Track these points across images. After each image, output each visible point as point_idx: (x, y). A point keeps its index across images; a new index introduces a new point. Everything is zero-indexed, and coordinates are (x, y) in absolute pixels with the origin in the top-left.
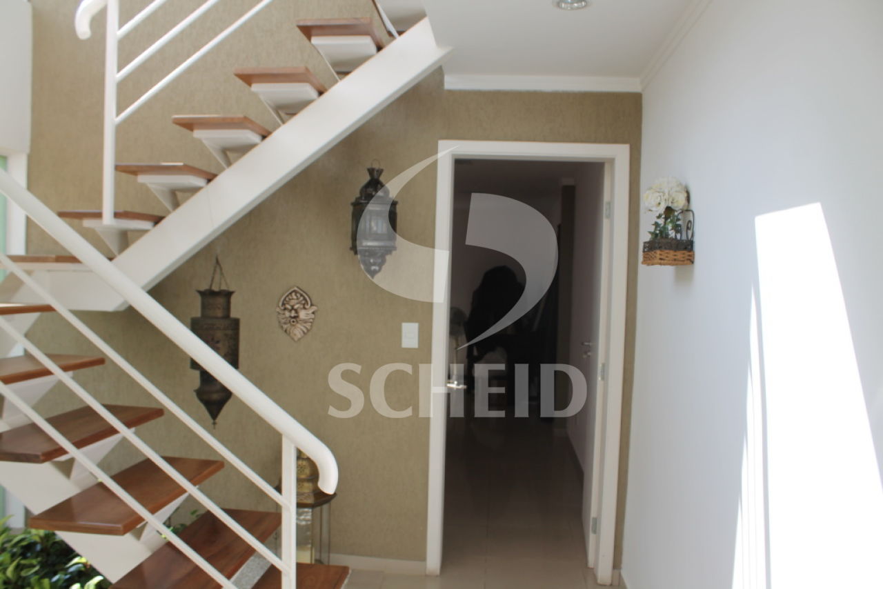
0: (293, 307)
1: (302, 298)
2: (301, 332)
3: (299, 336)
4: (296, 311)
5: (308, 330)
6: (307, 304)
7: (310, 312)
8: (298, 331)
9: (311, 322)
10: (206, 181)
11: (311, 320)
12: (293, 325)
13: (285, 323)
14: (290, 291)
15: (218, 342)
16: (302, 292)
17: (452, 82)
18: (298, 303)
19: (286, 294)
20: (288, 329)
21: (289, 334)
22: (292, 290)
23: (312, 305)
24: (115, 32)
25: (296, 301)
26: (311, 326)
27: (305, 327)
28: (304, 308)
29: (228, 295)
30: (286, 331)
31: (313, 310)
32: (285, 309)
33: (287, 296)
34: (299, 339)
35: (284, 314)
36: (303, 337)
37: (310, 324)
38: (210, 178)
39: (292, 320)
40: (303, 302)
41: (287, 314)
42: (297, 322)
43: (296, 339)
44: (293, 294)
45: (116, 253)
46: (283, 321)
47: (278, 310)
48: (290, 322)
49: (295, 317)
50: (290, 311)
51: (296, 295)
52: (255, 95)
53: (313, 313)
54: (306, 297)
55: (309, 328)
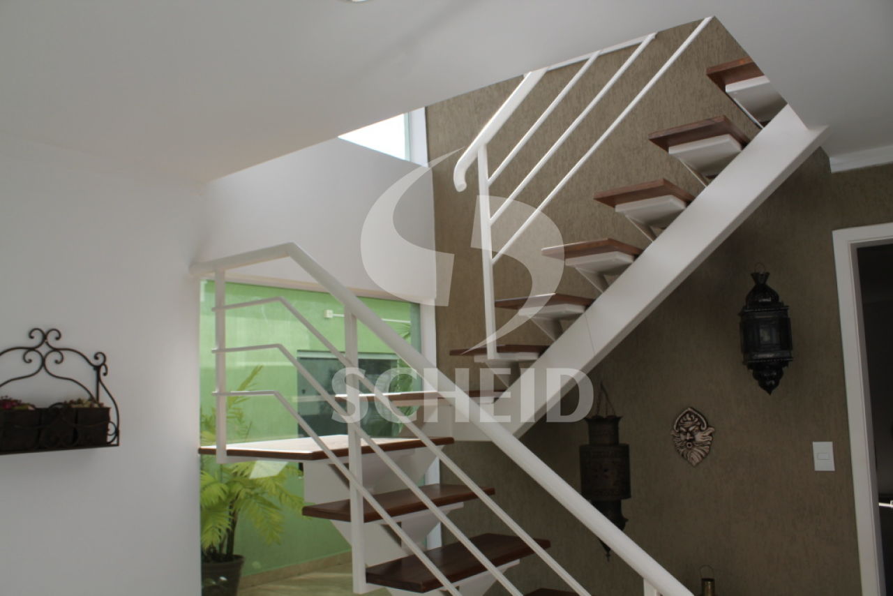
0: (687, 429)
1: (697, 420)
2: (699, 456)
3: (697, 461)
4: (692, 434)
5: (707, 454)
6: (704, 426)
7: (707, 434)
8: (695, 455)
9: (708, 445)
10: (584, 307)
11: (709, 443)
12: (690, 449)
13: (682, 447)
14: (684, 412)
15: (606, 471)
16: (696, 413)
17: (838, 164)
18: (692, 425)
19: (680, 416)
20: (685, 453)
21: (687, 459)
22: (686, 411)
23: (708, 426)
24: (485, 180)
25: (690, 423)
26: (710, 449)
27: (703, 451)
28: (701, 431)
29: (615, 420)
30: (683, 455)
31: (709, 432)
32: (680, 432)
33: (682, 418)
34: (698, 464)
35: (679, 437)
36: (701, 462)
37: (708, 447)
38: (587, 303)
39: (688, 443)
40: (699, 424)
41: (683, 437)
42: (694, 446)
43: (694, 464)
44: (688, 415)
45: (507, 386)
46: (679, 444)
47: (673, 433)
48: (686, 445)
49: (690, 440)
50: (685, 434)
51: (690, 416)
52: (621, 215)
53: (711, 435)
54: (702, 418)
55: (707, 451)
